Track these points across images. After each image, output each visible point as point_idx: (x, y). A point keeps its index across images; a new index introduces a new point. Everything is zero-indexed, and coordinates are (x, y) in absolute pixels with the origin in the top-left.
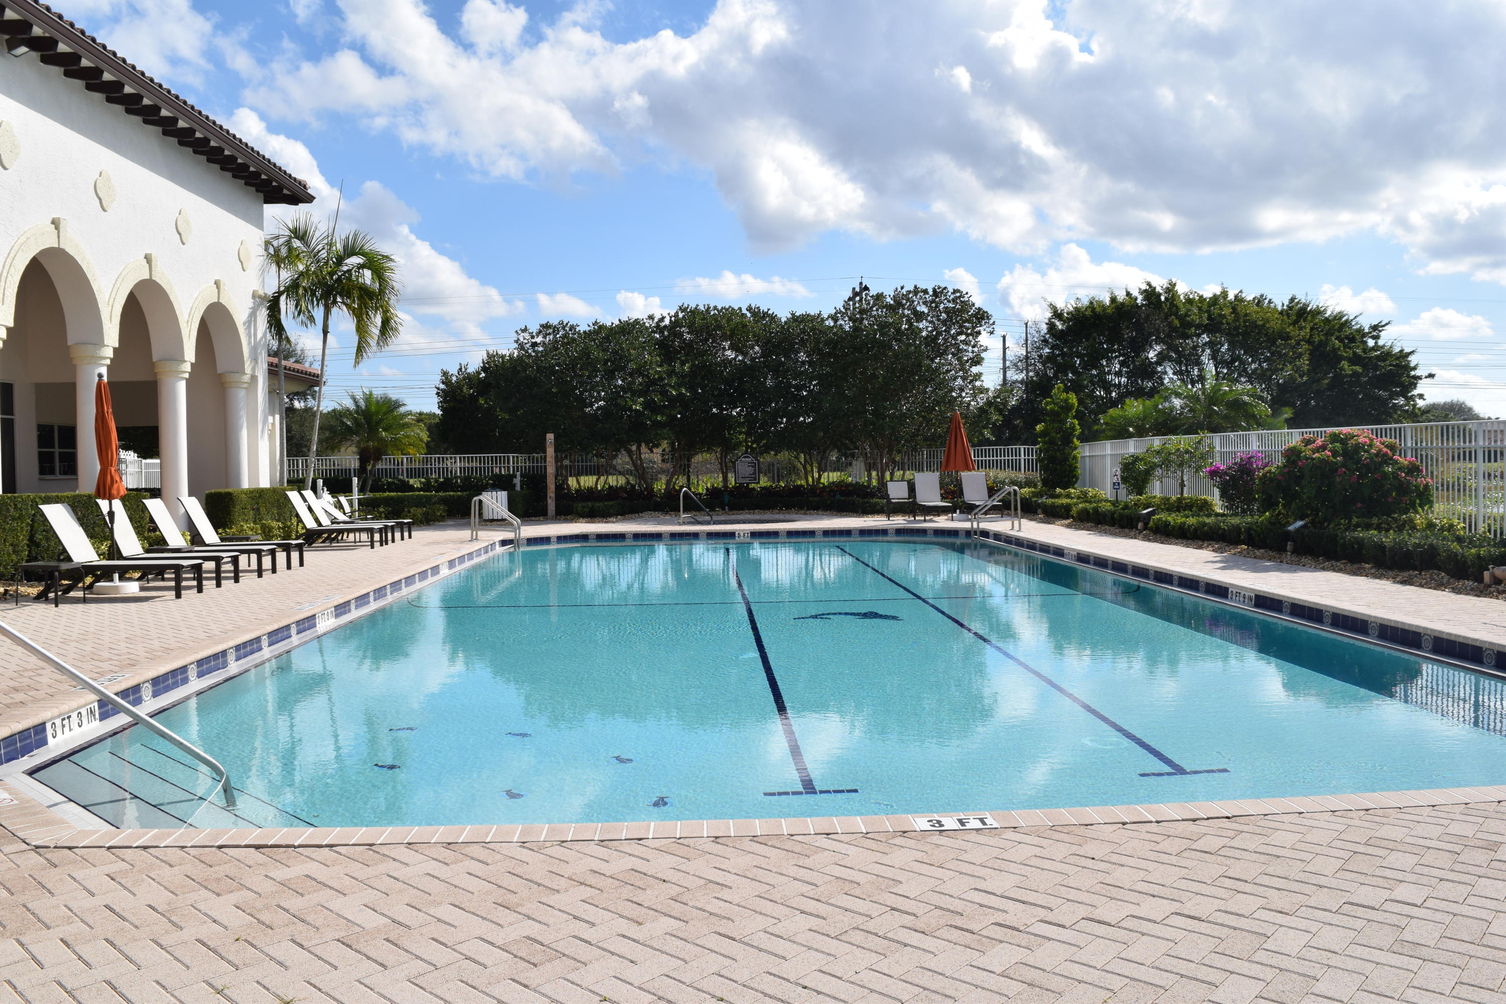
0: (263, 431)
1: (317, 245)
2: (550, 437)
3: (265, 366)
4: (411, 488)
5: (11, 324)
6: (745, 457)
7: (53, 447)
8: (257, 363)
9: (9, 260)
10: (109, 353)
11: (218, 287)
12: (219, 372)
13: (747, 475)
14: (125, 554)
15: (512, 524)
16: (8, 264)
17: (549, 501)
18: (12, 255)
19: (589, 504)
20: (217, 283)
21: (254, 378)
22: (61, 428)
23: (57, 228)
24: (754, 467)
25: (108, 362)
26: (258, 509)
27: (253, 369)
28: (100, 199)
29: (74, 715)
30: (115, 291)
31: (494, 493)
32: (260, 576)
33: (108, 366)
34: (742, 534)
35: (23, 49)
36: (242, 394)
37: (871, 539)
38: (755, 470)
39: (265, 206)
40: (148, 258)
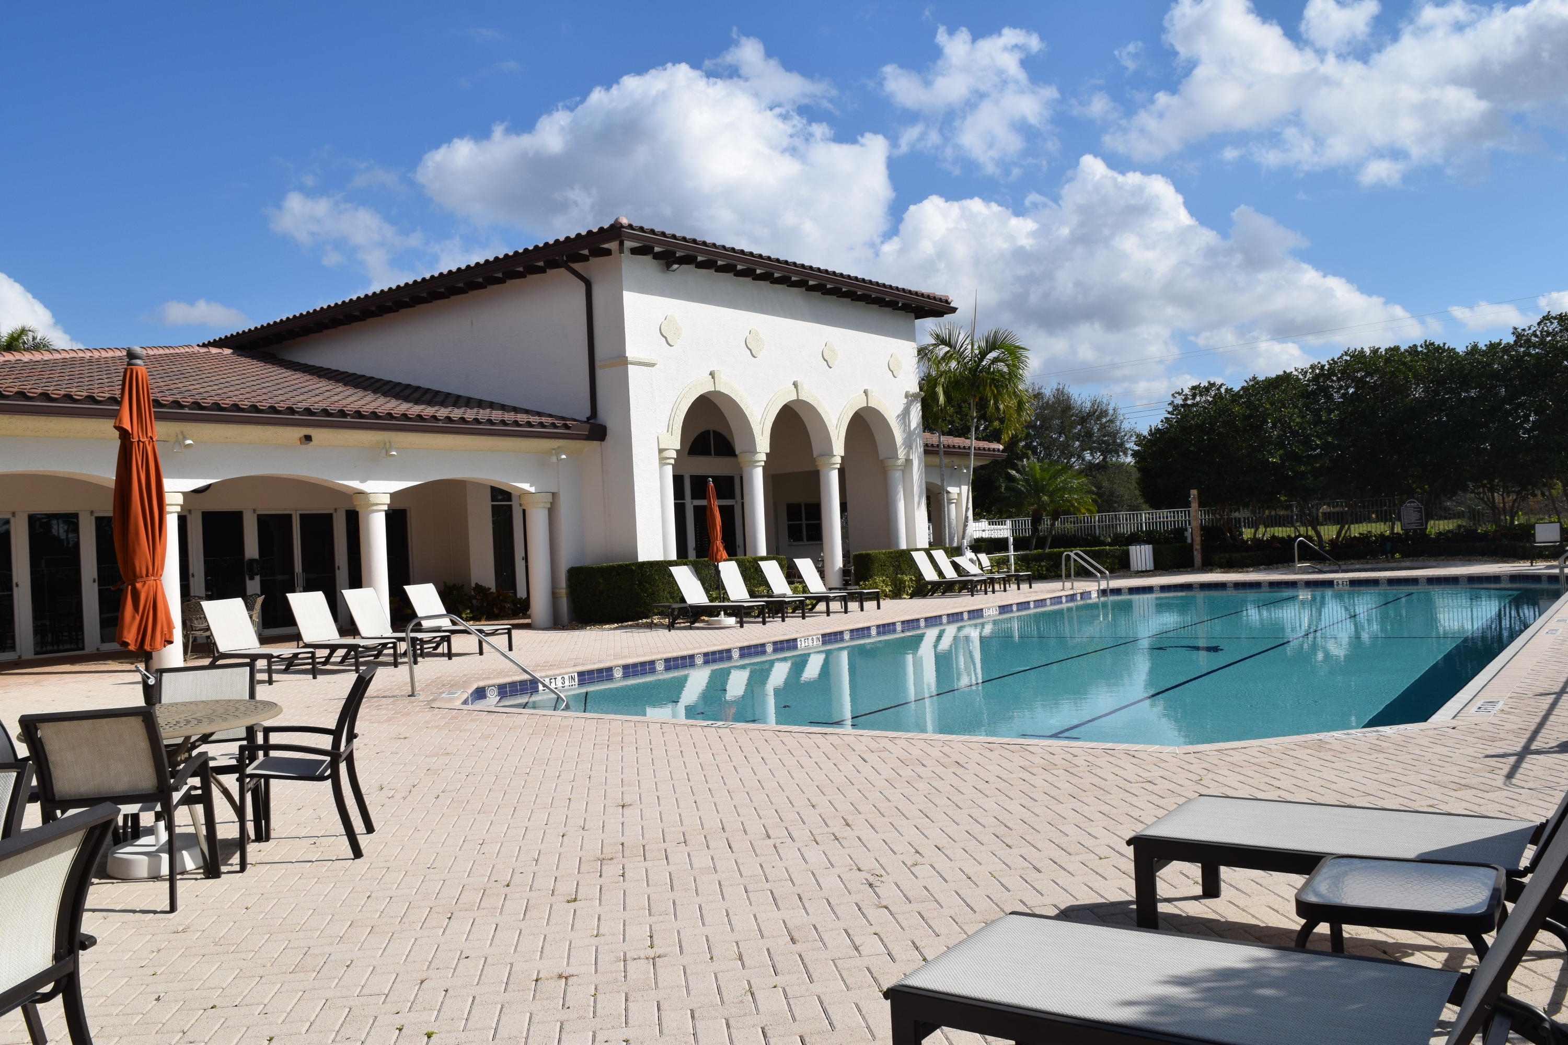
0: (919, 503)
1: (961, 347)
2: (1194, 493)
3: (921, 450)
4: (1103, 543)
5: (679, 447)
6: (1410, 502)
7: (801, 520)
8: (911, 448)
9: (676, 406)
10: (763, 457)
11: (866, 395)
12: (881, 458)
13: (1413, 521)
14: (732, 599)
15: (1096, 576)
16: (675, 408)
17: (1195, 553)
18: (678, 402)
19: (1227, 555)
20: (866, 392)
21: (908, 462)
22: (807, 505)
23: (713, 378)
24: (1420, 512)
25: (763, 464)
26: (899, 566)
27: (908, 454)
28: (750, 350)
29: (559, 678)
30: (766, 412)
31: (1138, 547)
32: (828, 615)
33: (763, 467)
34: (1340, 582)
35: (675, 266)
36: (898, 475)
37: (1481, 586)
38: (1421, 516)
39: (917, 321)
40: (795, 385)
